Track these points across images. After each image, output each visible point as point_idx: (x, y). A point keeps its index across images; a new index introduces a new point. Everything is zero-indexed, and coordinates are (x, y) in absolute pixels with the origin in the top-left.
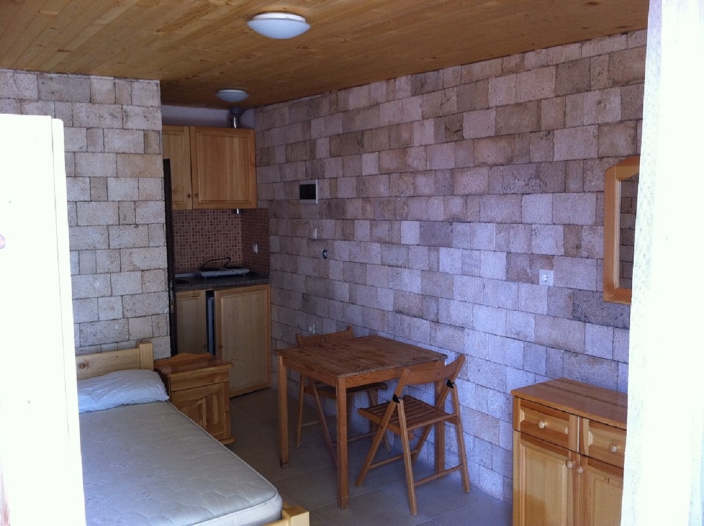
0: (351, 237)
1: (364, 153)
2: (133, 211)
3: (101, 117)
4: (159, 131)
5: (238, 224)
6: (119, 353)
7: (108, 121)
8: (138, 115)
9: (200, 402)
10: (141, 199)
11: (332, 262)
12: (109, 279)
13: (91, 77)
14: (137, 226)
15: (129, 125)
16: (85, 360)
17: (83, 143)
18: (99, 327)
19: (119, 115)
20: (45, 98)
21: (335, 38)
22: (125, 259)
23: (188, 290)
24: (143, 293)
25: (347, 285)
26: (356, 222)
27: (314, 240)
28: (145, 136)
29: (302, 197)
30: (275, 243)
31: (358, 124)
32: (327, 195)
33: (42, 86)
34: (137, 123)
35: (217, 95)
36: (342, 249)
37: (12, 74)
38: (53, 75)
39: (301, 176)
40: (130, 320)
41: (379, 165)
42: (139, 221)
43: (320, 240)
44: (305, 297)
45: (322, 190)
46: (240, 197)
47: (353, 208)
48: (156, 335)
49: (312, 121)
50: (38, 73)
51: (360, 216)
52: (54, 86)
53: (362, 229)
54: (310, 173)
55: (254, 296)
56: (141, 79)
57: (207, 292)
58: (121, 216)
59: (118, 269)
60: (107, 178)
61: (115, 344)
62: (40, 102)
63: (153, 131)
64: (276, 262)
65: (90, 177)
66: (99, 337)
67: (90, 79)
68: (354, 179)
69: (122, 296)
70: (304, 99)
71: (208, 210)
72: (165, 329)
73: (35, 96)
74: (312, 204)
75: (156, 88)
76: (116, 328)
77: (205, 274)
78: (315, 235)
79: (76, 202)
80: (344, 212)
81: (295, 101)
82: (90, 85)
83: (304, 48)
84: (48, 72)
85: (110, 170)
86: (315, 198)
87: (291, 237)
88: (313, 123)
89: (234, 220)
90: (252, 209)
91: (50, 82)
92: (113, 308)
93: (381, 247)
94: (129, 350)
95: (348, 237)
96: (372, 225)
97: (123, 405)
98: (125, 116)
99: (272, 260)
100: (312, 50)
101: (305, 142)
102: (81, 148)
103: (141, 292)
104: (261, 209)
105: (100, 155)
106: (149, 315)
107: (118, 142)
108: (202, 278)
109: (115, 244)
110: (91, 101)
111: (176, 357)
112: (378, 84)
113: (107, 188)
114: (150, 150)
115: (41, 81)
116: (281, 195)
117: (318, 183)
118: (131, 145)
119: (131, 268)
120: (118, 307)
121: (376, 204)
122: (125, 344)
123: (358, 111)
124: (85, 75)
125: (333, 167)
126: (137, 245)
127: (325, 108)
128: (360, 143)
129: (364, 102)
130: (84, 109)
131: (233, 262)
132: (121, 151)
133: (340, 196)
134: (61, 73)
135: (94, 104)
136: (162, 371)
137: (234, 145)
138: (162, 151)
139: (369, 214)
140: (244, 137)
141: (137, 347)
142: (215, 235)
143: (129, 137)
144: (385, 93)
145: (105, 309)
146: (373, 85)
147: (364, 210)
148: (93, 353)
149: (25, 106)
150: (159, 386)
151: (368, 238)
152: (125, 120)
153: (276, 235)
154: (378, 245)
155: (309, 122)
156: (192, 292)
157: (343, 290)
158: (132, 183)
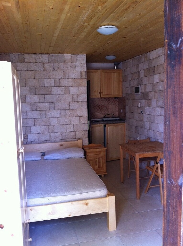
0: (150, 105)
1: (155, 74)
2: (77, 97)
3: (67, 67)
4: (85, 71)
5: (117, 102)
6: (72, 142)
7: (70, 69)
8: (79, 66)
9: (96, 160)
10: (80, 93)
11: (144, 115)
12: (69, 119)
13: (64, 54)
14: (78, 102)
15: (76, 69)
16: (62, 144)
17: (62, 76)
18: (66, 134)
19: (73, 67)
20: (50, 62)
21: (132, 33)
22: (74, 112)
23: (98, 124)
24: (80, 124)
25: (149, 123)
26: (152, 100)
27: (139, 107)
28: (81, 73)
29: (135, 92)
30: (127, 108)
31: (153, 64)
32: (143, 91)
33: (49, 58)
34: (79, 69)
35: (106, 58)
36: (147, 110)
37: (41, 55)
38: (53, 55)
39: (135, 84)
40: (76, 132)
41: (160, 79)
42: (79, 100)
43: (141, 107)
44: (136, 127)
45: (142, 89)
46: (117, 93)
47: (151, 95)
48: (84, 137)
49: (139, 65)
50: (48, 54)
51: (153, 98)
52: (53, 58)
53: (154, 102)
54: (138, 83)
55: (120, 127)
56: (80, 54)
57: (104, 125)
58: (74, 99)
59: (72, 116)
60: (69, 87)
61: (71, 139)
62: (49, 63)
63: (84, 71)
64: (128, 115)
65: (64, 87)
66: (66, 137)
67: (64, 55)
68: (152, 84)
69: (73, 124)
70: (137, 57)
71: (107, 98)
72: (87, 135)
73: (47, 61)
74: (138, 94)
75: (85, 57)
76: (72, 134)
77: (104, 119)
78: (139, 106)
79: (60, 95)
80: (148, 96)
81: (134, 58)
82: (64, 57)
83: (124, 37)
84: (51, 54)
85: (70, 84)
86: (139, 92)
87: (132, 106)
88: (140, 65)
89: (115, 101)
90: (121, 97)
91: (52, 57)
92: (71, 128)
93: (160, 109)
94: (76, 142)
95: (149, 106)
96: (157, 101)
97: (70, 158)
98: (75, 67)
99: (126, 115)
100: (128, 38)
101: (137, 72)
102: (61, 78)
103: (79, 123)
104: (124, 97)
105: (67, 80)
106: (82, 131)
107: (73, 75)
108: (104, 120)
109: (71, 108)
110: (64, 62)
111: (89, 145)
112: (160, 49)
113: (69, 90)
114: (82, 78)
115: (49, 57)
116: (129, 92)
117: (140, 86)
118: (77, 76)
119: (76, 115)
120: (72, 128)
121: (159, 93)
122: (74, 139)
123: (153, 59)
124: (63, 54)
125: (145, 81)
126: (78, 108)
127: (143, 59)
128: (154, 71)
129: (155, 56)
130: (62, 65)
131: (115, 115)
132: (73, 78)
133: (147, 91)
134: (55, 54)
135: (65, 63)
136: (84, 149)
137: (115, 75)
138: (86, 78)
139: (156, 97)
140: (118, 72)
141: (78, 141)
142: (109, 106)
143: (76, 74)
144: (162, 52)
145: (68, 128)
146: (158, 49)
147: (154, 96)
148: (65, 142)
149: (45, 65)
150: (82, 153)
151: (156, 106)
152: (75, 68)
153: (128, 106)
154: (159, 108)
155: (138, 65)
156: (99, 125)
157: (147, 125)
158: (77, 88)
